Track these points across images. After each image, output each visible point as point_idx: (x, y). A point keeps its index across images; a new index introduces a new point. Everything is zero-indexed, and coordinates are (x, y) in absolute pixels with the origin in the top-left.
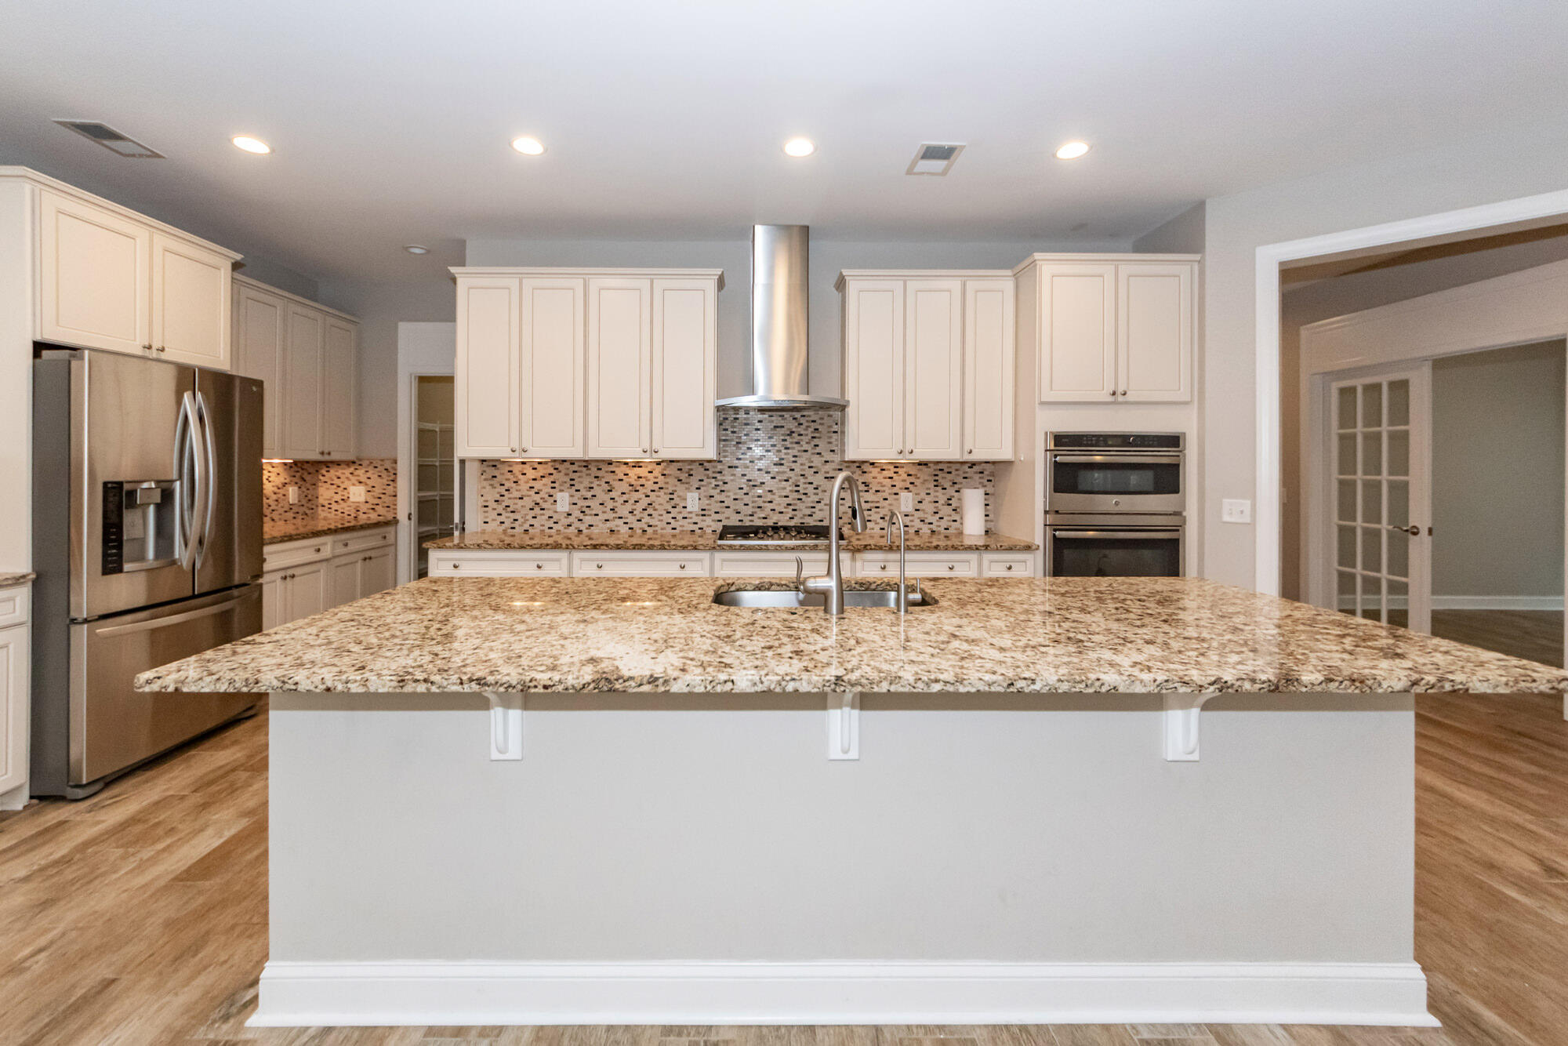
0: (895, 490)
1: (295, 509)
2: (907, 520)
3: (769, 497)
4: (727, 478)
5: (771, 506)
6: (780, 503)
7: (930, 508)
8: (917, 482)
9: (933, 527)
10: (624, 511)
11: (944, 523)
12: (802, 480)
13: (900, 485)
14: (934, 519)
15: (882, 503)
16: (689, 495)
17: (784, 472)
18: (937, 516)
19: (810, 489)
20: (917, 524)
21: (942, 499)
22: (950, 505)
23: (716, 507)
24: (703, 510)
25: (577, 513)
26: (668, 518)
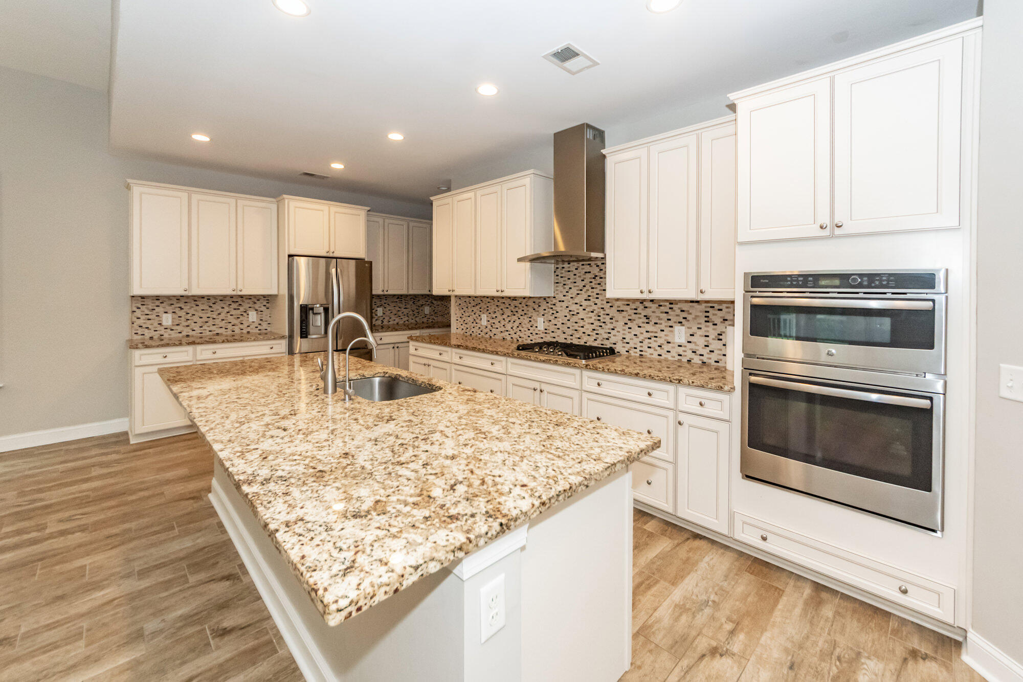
0: (670, 323)
1: (428, 317)
2: (680, 350)
3: (581, 323)
4: (558, 309)
5: (582, 330)
6: (588, 328)
7: (701, 341)
8: (690, 317)
9: (705, 359)
10: (508, 327)
11: (714, 357)
12: (602, 312)
13: (674, 319)
14: (705, 351)
15: (660, 334)
16: (539, 319)
17: (591, 306)
18: (708, 349)
19: (607, 319)
20: (689, 355)
21: (713, 334)
22: (721, 340)
23: (552, 328)
24: (546, 329)
25: (489, 327)
26: (528, 333)
